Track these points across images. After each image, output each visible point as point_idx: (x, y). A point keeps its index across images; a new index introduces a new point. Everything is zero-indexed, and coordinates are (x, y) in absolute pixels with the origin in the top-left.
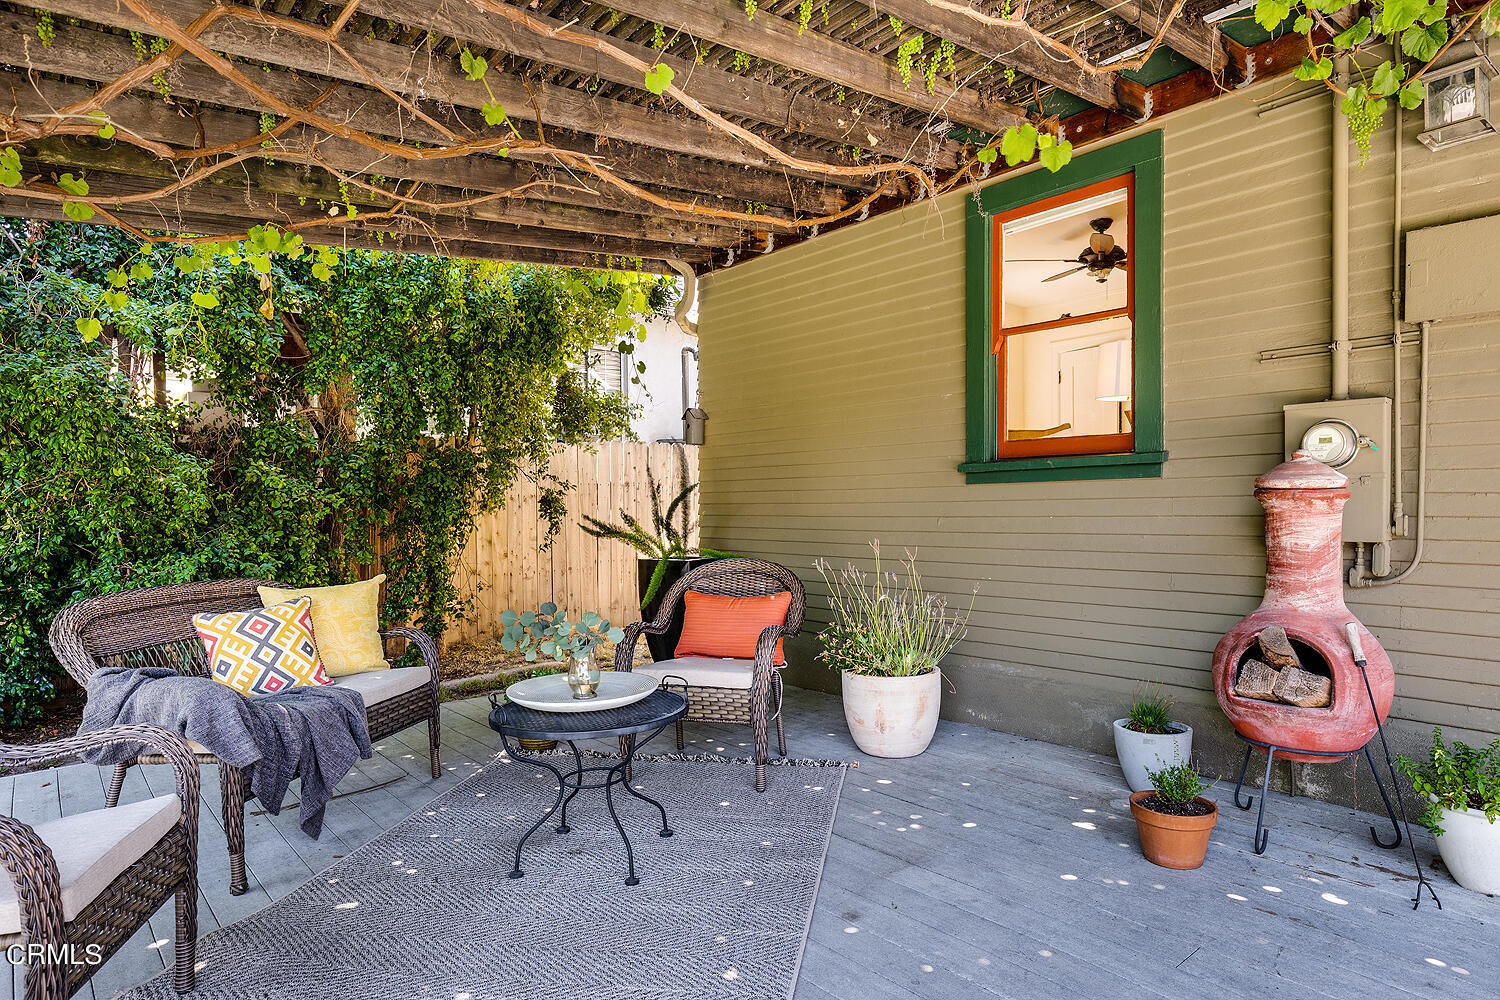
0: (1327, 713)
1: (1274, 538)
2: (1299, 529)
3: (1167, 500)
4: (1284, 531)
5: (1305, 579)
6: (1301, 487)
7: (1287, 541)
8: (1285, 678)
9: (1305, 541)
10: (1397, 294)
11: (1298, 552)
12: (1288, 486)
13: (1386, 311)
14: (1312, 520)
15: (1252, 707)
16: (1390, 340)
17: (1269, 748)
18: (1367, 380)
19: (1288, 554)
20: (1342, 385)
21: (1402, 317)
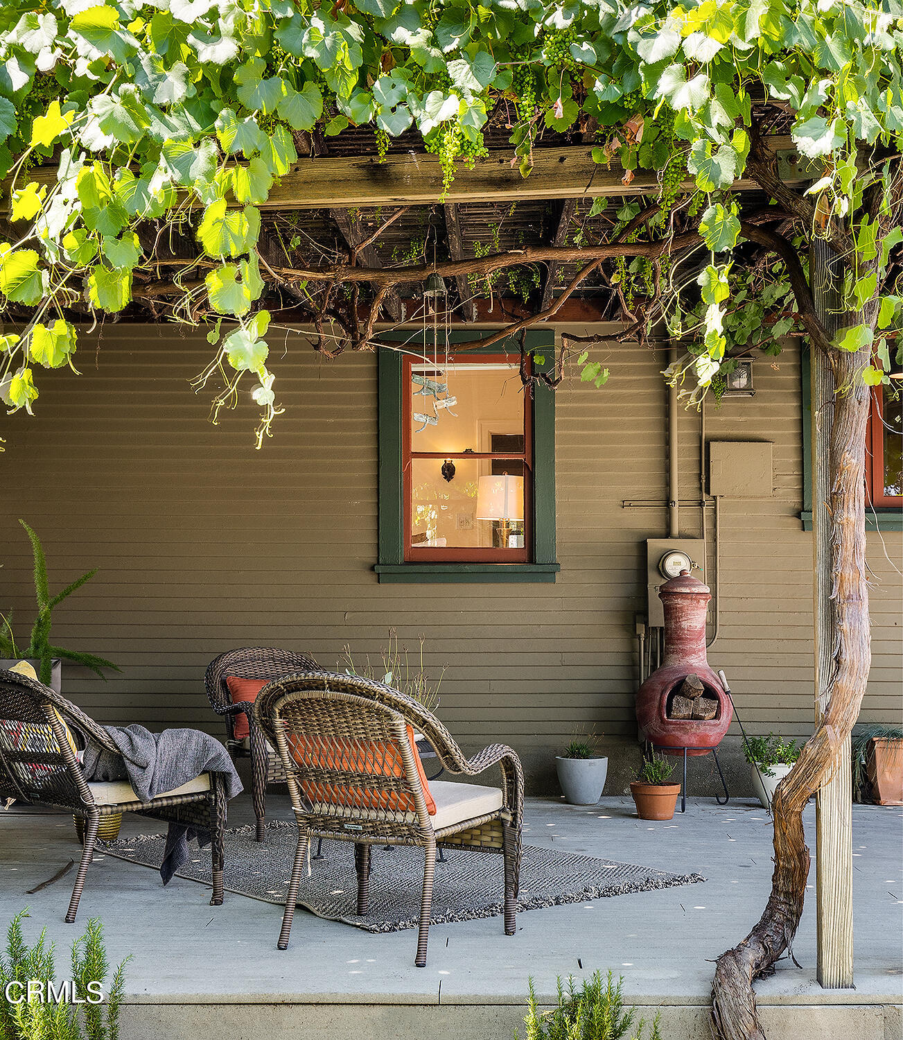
0: (717, 722)
1: (677, 622)
2: (692, 617)
3: (558, 599)
4: (684, 619)
5: (694, 647)
6: (696, 592)
7: (685, 624)
8: (697, 704)
9: (695, 624)
10: (703, 477)
11: (691, 631)
12: (689, 591)
13: (696, 485)
14: (698, 612)
15: (680, 724)
16: (701, 504)
17: (684, 749)
18: (689, 528)
19: (686, 632)
20: (676, 531)
21: (708, 492)
